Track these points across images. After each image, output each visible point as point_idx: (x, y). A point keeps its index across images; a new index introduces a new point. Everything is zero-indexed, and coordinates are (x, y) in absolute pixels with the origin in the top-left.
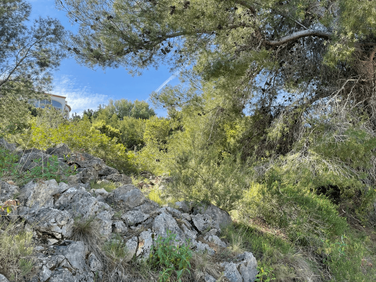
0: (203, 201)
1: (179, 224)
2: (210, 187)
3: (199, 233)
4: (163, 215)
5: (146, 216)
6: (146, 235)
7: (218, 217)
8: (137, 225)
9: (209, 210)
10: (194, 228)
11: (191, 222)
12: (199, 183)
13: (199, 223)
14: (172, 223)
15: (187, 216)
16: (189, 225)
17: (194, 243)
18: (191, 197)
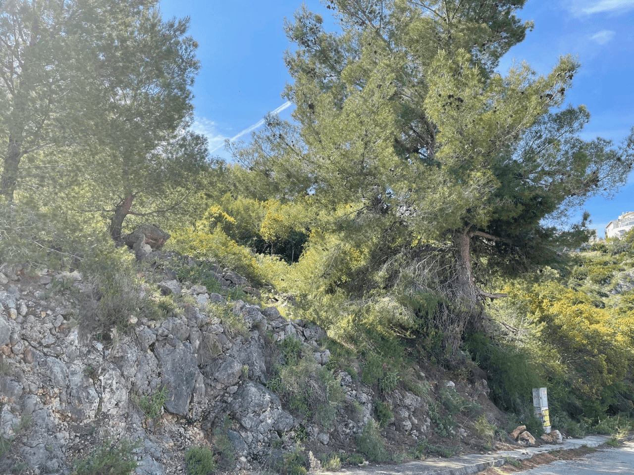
0: (311, 322)
1: (297, 332)
2: (317, 314)
3: (306, 339)
4: (290, 326)
5: (281, 325)
6: (282, 333)
7: (319, 332)
8: (276, 328)
9: (314, 327)
10: (304, 335)
11: (303, 332)
12: (311, 310)
13: (307, 333)
14: (294, 330)
15: (301, 328)
16: (301, 333)
17: (303, 342)
18: (305, 318)
